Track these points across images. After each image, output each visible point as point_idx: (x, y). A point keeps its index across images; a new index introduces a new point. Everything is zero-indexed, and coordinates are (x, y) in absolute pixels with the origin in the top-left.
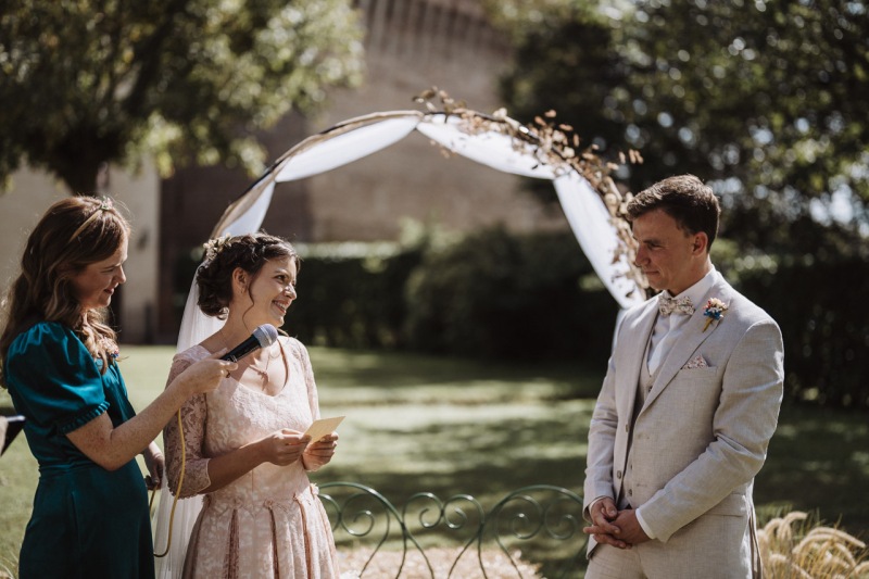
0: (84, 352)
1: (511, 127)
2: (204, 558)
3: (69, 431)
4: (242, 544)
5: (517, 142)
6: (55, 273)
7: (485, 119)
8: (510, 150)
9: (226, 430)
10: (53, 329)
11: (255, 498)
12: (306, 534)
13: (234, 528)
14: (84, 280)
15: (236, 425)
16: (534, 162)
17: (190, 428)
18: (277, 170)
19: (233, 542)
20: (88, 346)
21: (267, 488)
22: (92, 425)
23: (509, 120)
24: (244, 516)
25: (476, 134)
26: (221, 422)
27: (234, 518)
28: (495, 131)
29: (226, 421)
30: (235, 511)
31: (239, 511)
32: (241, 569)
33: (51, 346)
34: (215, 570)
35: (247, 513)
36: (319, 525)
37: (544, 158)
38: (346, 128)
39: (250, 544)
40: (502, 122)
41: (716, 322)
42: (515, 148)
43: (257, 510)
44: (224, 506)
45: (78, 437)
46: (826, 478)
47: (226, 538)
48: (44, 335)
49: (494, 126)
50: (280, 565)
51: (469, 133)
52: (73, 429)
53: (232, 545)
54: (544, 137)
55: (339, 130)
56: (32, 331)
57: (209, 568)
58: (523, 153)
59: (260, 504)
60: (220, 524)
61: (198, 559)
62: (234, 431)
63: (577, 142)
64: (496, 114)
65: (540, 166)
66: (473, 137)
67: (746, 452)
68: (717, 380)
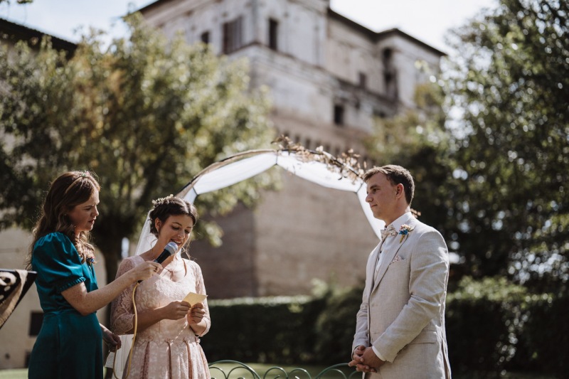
0: (73, 249)
1: (326, 157)
3: (63, 290)
4: (151, 360)
5: (329, 166)
6: (59, 210)
7: (312, 153)
8: (326, 170)
9: (146, 297)
10: (58, 234)
11: (160, 336)
12: (190, 361)
13: (147, 352)
14: (74, 215)
15: (151, 294)
16: (340, 177)
17: (126, 295)
18: (194, 182)
19: (146, 360)
20: (77, 248)
21: (168, 332)
22: (75, 287)
23: (325, 153)
24: (153, 345)
25: (307, 162)
26: (144, 293)
27: (148, 346)
28: (318, 161)
29: (147, 291)
30: (149, 343)
31: (151, 343)
32: (149, 374)
33: (55, 243)
34: (136, 375)
35: (155, 344)
36: (199, 359)
37: (347, 175)
38: (233, 159)
39: (156, 360)
40: (320, 154)
41: (406, 236)
42: (329, 169)
43: (161, 343)
44: (143, 340)
45: (67, 294)
47: (143, 357)
48: (53, 237)
49: (317, 157)
50: (173, 375)
51: (303, 162)
52: (66, 289)
53: (145, 361)
54: (346, 162)
55: (229, 160)
56: (47, 236)
57: (132, 374)
58: (333, 171)
59: (163, 340)
60: (140, 350)
62: (150, 297)
63: (365, 166)
64: (318, 149)
65: (343, 178)
66: (306, 164)
67: (425, 302)
68: (407, 266)
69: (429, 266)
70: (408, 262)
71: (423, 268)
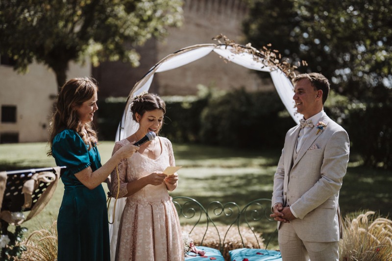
0: (82, 142)
1: (253, 50)
2: (125, 223)
4: (139, 218)
5: (255, 57)
7: (242, 47)
8: (252, 60)
9: (134, 172)
10: (70, 132)
11: (145, 200)
12: (166, 216)
13: (136, 212)
15: (138, 171)
16: (263, 65)
17: (120, 171)
18: (156, 68)
19: (136, 217)
20: (83, 140)
21: (150, 197)
22: (84, 171)
23: (252, 47)
24: (140, 207)
25: (238, 54)
26: (132, 169)
27: (137, 208)
28: (247, 52)
29: (134, 169)
30: (137, 205)
31: (139, 205)
32: (139, 228)
33: (68, 139)
34: (129, 228)
35: (142, 206)
36: (172, 212)
37: (266, 64)
38: (185, 51)
39: (143, 218)
40: (250, 48)
41: (321, 131)
42: (255, 59)
43: (146, 205)
44: (133, 203)
45: (79, 176)
46: (386, 201)
47: (133, 216)
48: (66, 134)
49: (246, 50)
50: (155, 228)
51: (236, 53)
52: (77, 172)
53: (135, 218)
54: (267, 55)
55: (182, 52)
56: (62, 133)
57: (127, 227)
58: (258, 62)
59: (147, 203)
60: (131, 210)
61: (123, 223)
62: (137, 173)
63: (280, 57)
64: (247, 45)
65: (265, 67)
66: (237, 55)
67: (332, 182)
68: (321, 154)
69: (338, 157)
70: (322, 151)
71: (334, 158)
